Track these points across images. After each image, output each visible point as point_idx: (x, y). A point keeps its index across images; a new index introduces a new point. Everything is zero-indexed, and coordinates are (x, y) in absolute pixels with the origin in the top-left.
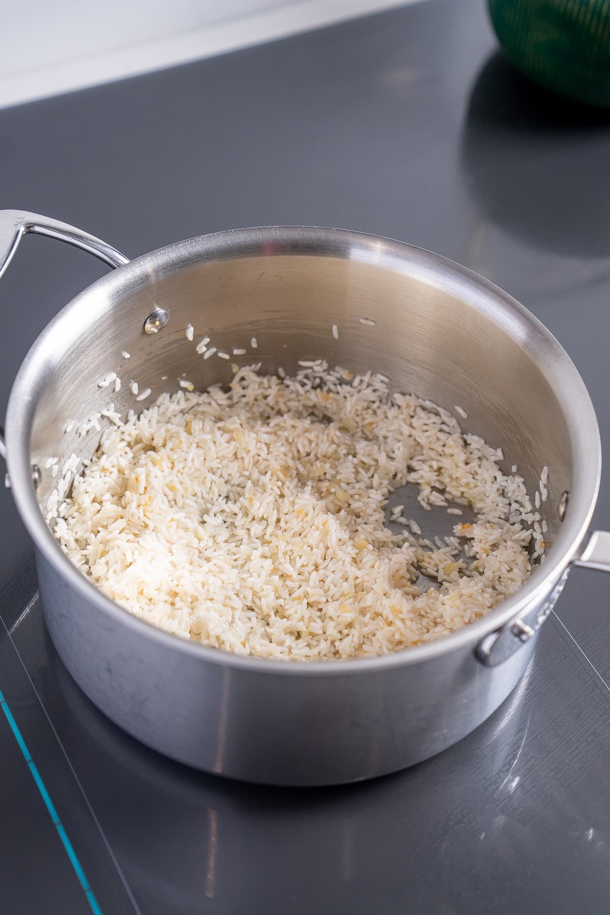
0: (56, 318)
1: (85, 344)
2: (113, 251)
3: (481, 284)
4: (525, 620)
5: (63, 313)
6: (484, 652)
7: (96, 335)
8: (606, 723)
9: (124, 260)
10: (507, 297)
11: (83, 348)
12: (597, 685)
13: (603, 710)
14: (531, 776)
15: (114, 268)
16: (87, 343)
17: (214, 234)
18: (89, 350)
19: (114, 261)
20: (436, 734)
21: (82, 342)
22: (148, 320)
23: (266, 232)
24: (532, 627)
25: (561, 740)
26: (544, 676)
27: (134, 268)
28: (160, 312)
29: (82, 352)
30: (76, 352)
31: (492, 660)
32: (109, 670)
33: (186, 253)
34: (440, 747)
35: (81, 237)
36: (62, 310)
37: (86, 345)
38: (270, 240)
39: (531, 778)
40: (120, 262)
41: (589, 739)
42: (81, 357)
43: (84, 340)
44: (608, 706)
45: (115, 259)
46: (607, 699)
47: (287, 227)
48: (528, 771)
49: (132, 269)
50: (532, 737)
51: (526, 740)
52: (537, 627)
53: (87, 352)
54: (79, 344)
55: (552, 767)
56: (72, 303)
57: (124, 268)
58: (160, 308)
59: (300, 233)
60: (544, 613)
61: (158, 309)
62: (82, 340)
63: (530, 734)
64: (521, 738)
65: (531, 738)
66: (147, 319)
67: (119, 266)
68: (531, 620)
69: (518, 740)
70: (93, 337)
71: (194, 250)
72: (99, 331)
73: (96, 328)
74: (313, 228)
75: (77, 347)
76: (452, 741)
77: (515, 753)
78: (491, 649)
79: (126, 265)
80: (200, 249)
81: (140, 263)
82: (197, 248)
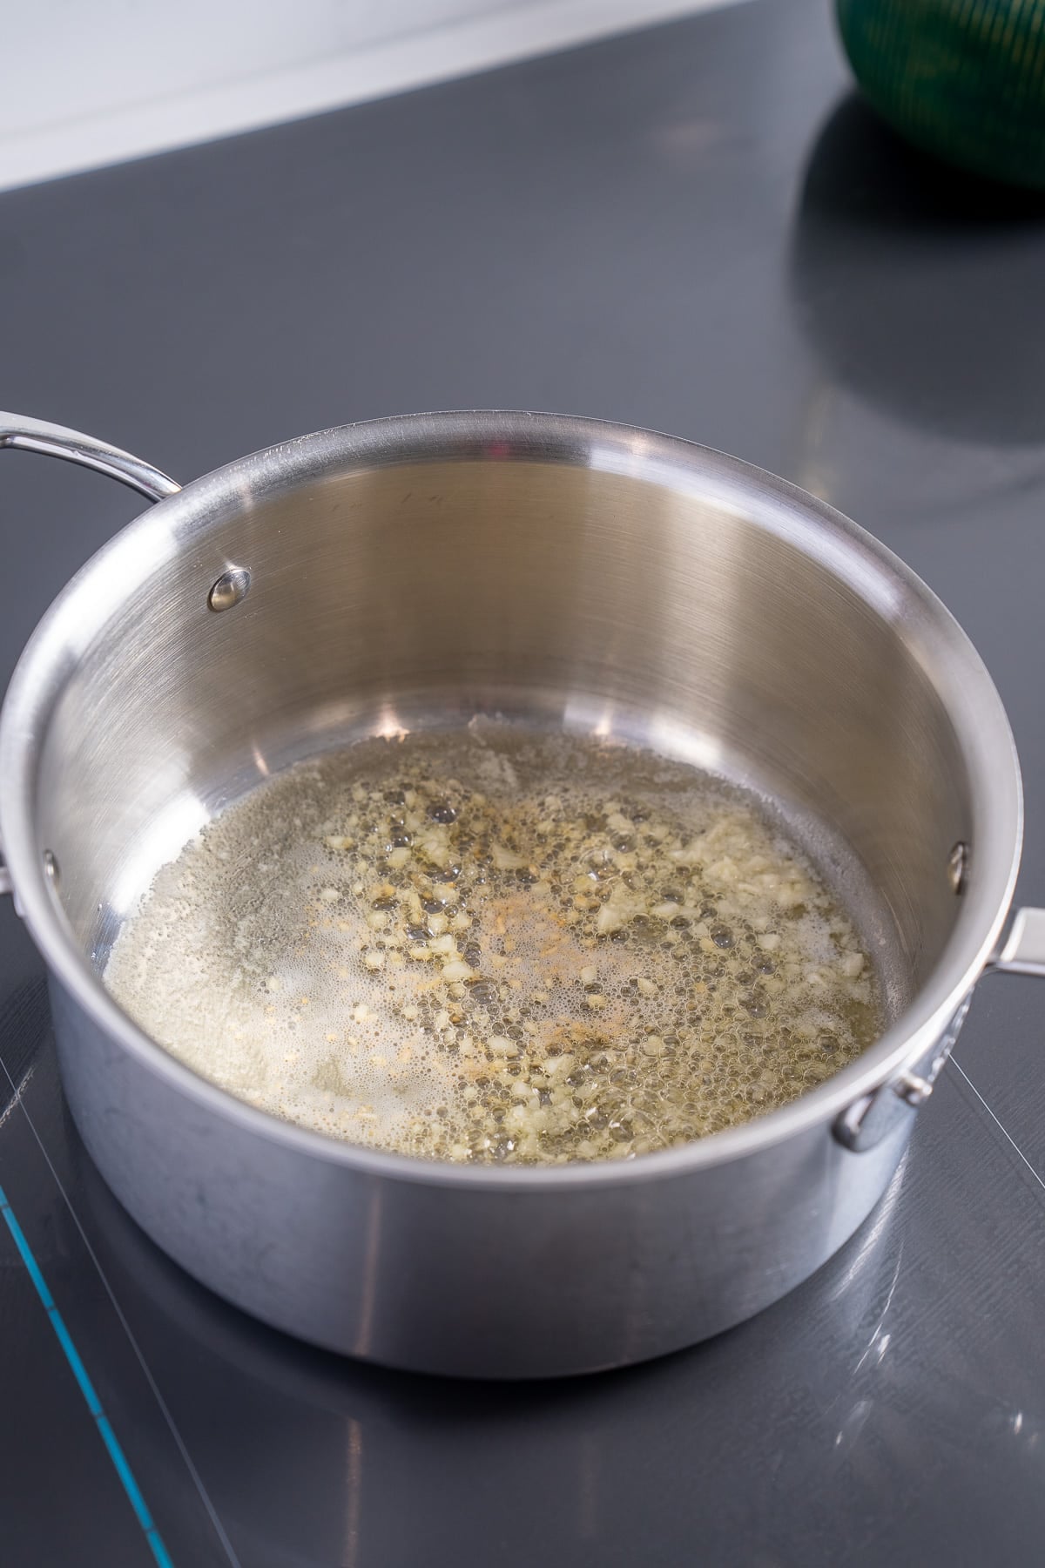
1: (114, 636)
3: (788, 494)
4: (914, 1071)
5: (75, 585)
6: (849, 1129)
8: (1039, 1244)
9: (170, 487)
12: (1022, 1179)
13: (1033, 1222)
14: (909, 1335)
15: (155, 502)
16: (117, 633)
17: (322, 433)
18: (121, 644)
19: (154, 488)
20: (769, 1272)
21: (109, 632)
22: (216, 587)
23: (412, 424)
24: (924, 1077)
25: (962, 1273)
26: (931, 1163)
27: (189, 499)
28: (234, 572)
29: (110, 650)
30: (100, 649)
31: (862, 1141)
32: (201, 1199)
33: (277, 467)
34: (775, 1293)
35: (94, 449)
37: (116, 637)
38: (419, 437)
39: (911, 1338)
40: (164, 490)
41: (1010, 1271)
42: (109, 659)
44: (1042, 1215)
45: (155, 484)
46: (1040, 1204)
47: (447, 413)
48: (904, 1326)
49: (186, 501)
50: (912, 1268)
51: (900, 1273)
52: (932, 1078)
53: (117, 649)
55: (946, 1319)
56: (88, 565)
57: (173, 500)
58: (235, 565)
59: (469, 421)
60: (942, 1055)
61: (232, 567)
63: (908, 1263)
64: (893, 1270)
65: (909, 1270)
66: (214, 586)
67: (164, 496)
68: (923, 1068)
69: (887, 1274)
70: (126, 623)
71: (291, 462)
72: (137, 612)
74: (491, 413)
76: (793, 1284)
77: (883, 1295)
78: (861, 1122)
79: (173, 496)
80: (300, 459)
81: (199, 490)
82: (295, 458)
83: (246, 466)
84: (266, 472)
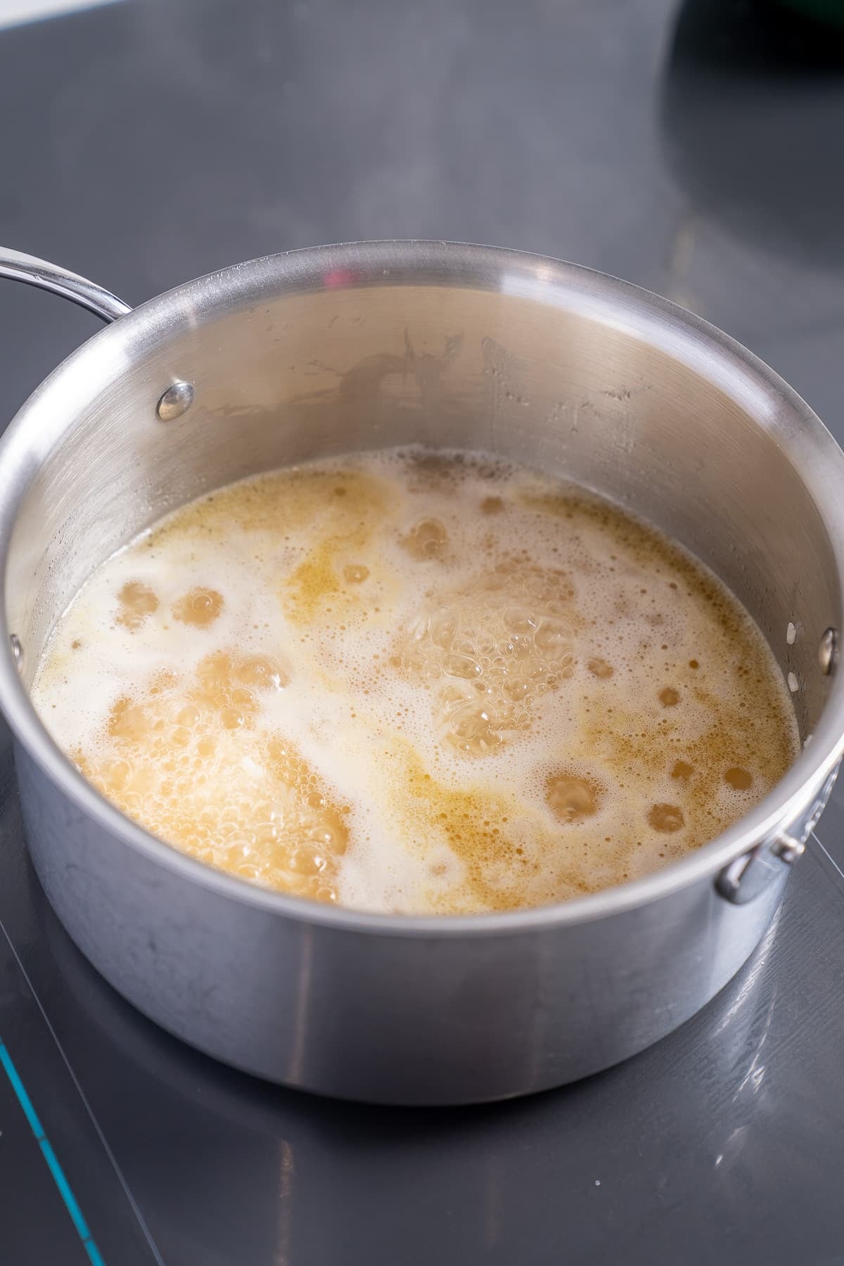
0: (27, 404)
1: (72, 443)
2: (103, 295)
4: (788, 832)
6: (730, 883)
7: (88, 426)
9: (122, 308)
10: (718, 334)
11: (69, 449)
15: (109, 322)
16: (75, 440)
17: (259, 261)
18: (79, 450)
19: (108, 310)
20: (658, 1011)
22: (164, 398)
23: (339, 252)
24: (798, 838)
25: (812, 1011)
27: (139, 320)
28: (179, 386)
29: (69, 455)
30: (59, 455)
31: (743, 893)
32: (152, 946)
33: (218, 291)
34: (663, 1029)
35: (54, 274)
36: (36, 391)
38: (346, 265)
40: (117, 311)
42: (68, 463)
43: (71, 436)
45: (109, 306)
47: (371, 243)
49: (137, 321)
52: (804, 839)
53: (75, 455)
54: (65, 443)
56: (49, 379)
57: (124, 321)
58: (181, 379)
59: (390, 250)
60: (814, 818)
61: (177, 381)
62: (68, 436)
66: (162, 398)
67: (117, 317)
68: (796, 830)
69: (761, 1016)
70: (83, 431)
71: (230, 286)
73: (89, 417)
74: (410, 242)
75: (62, 448)
76: (679, 1021)
78: (741, 878)
79: (124, 317)
80: (239, 284)
81: (149, 312)
82: (234, 283)
83: (191, 290)
84: (208, 296)
